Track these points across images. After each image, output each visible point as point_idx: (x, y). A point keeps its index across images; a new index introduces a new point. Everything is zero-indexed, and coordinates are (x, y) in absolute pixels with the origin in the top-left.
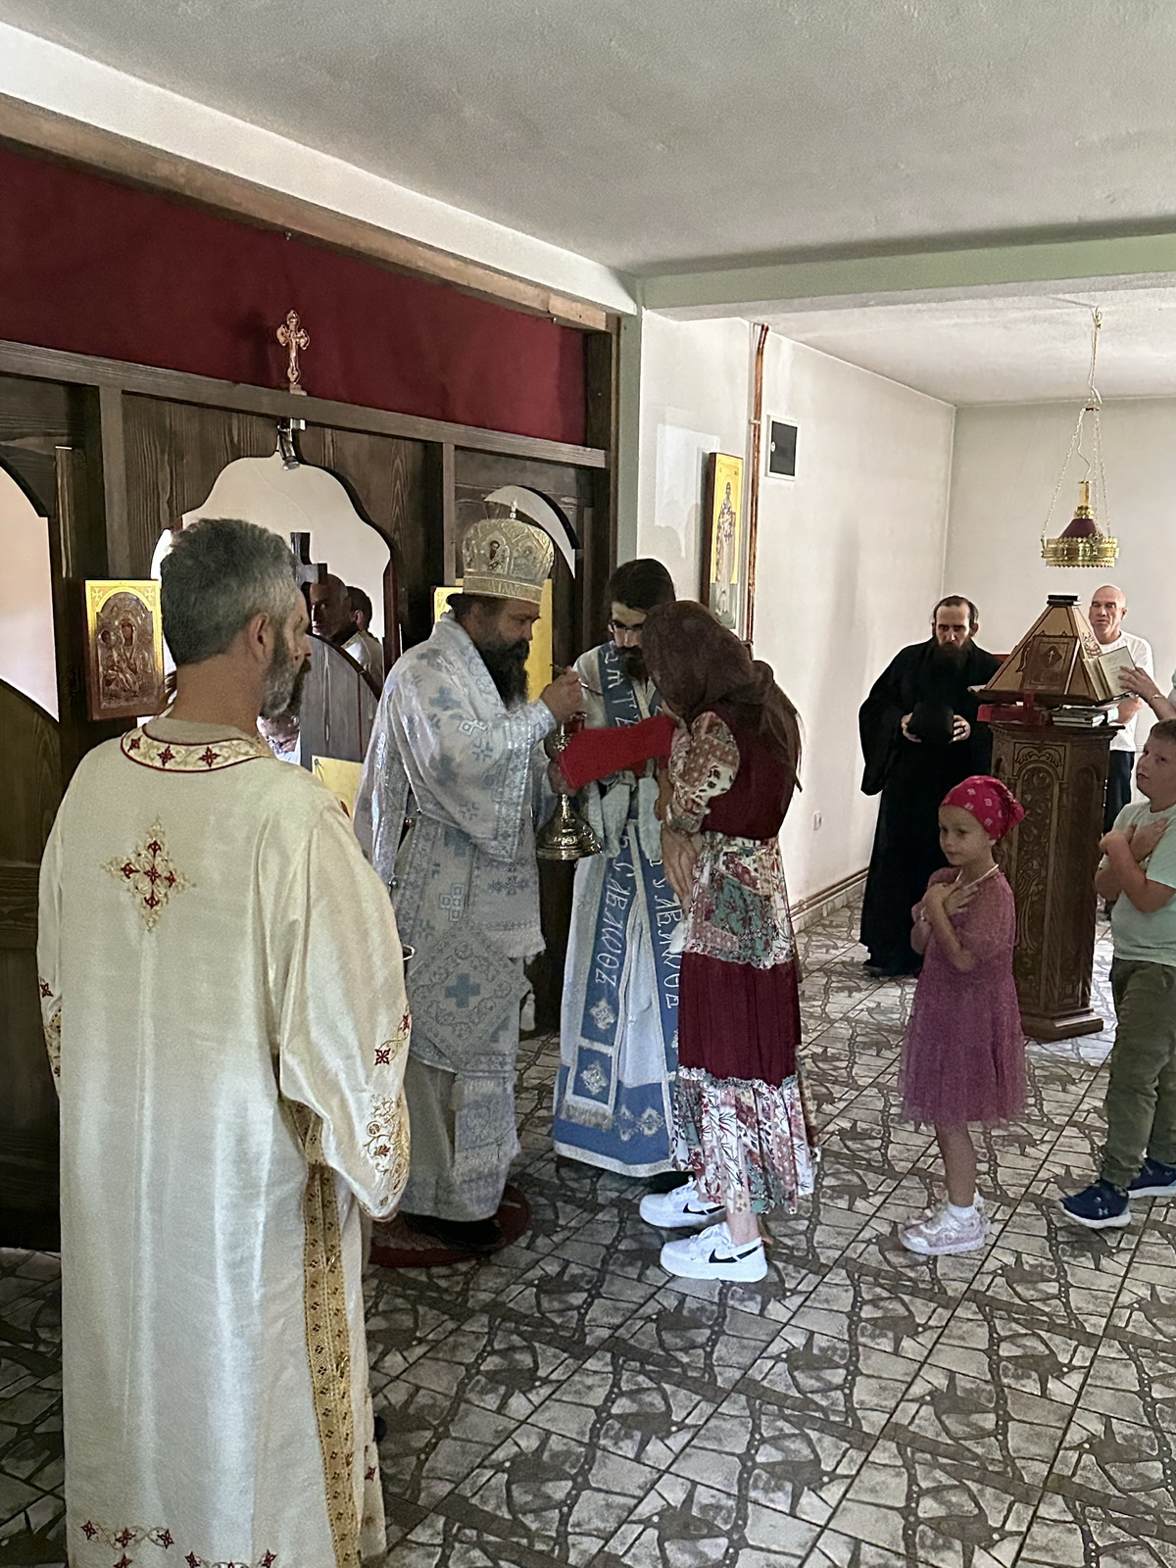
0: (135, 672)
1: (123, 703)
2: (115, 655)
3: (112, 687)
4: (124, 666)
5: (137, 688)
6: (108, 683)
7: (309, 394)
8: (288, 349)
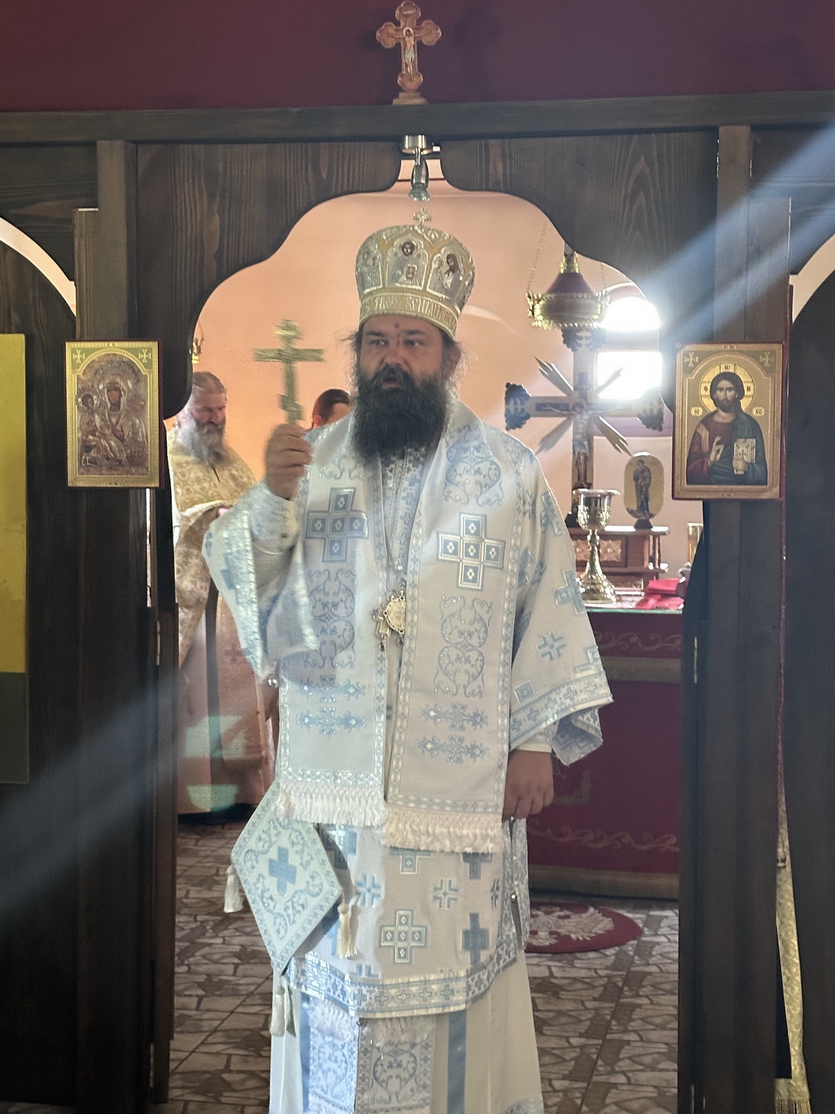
2: (98, 420)
5: (123, 457)
6: (88, 450)
8: (397, 51)
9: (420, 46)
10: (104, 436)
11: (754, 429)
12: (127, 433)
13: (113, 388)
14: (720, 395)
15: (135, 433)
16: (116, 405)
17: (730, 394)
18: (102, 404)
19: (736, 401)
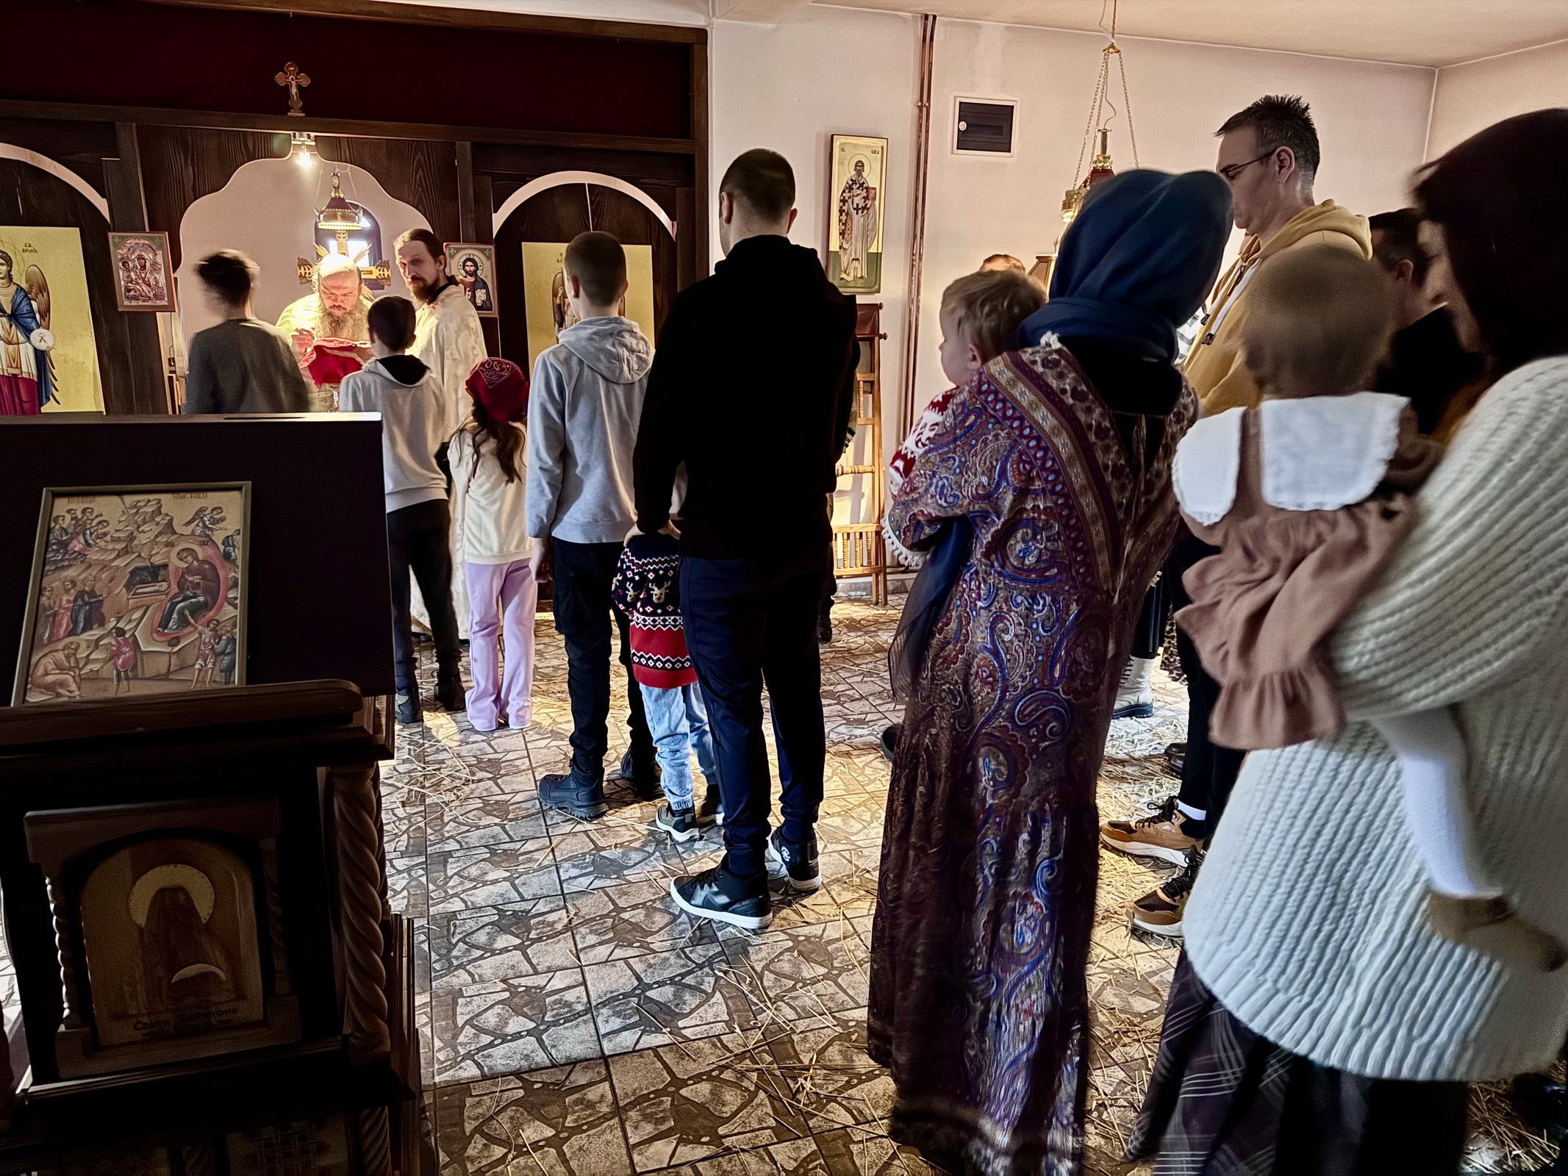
0: (149, 285)
1: (141, 303)
2: (133, 275)
3: (132, 293)
4: (140, 281)
5: (151, 295)
6: (129, 291)
7: (307, 116)
8: (287, 87)
9: (299, 87)
10: (138, 283)
11: (485, 286)
12: (152, 282)
13: (140, 258)
14: (467, 268)
15: (157, 282)
16: (144, 267)
17: (472, 268)
18: (135, 267)
19: (475, 271)
